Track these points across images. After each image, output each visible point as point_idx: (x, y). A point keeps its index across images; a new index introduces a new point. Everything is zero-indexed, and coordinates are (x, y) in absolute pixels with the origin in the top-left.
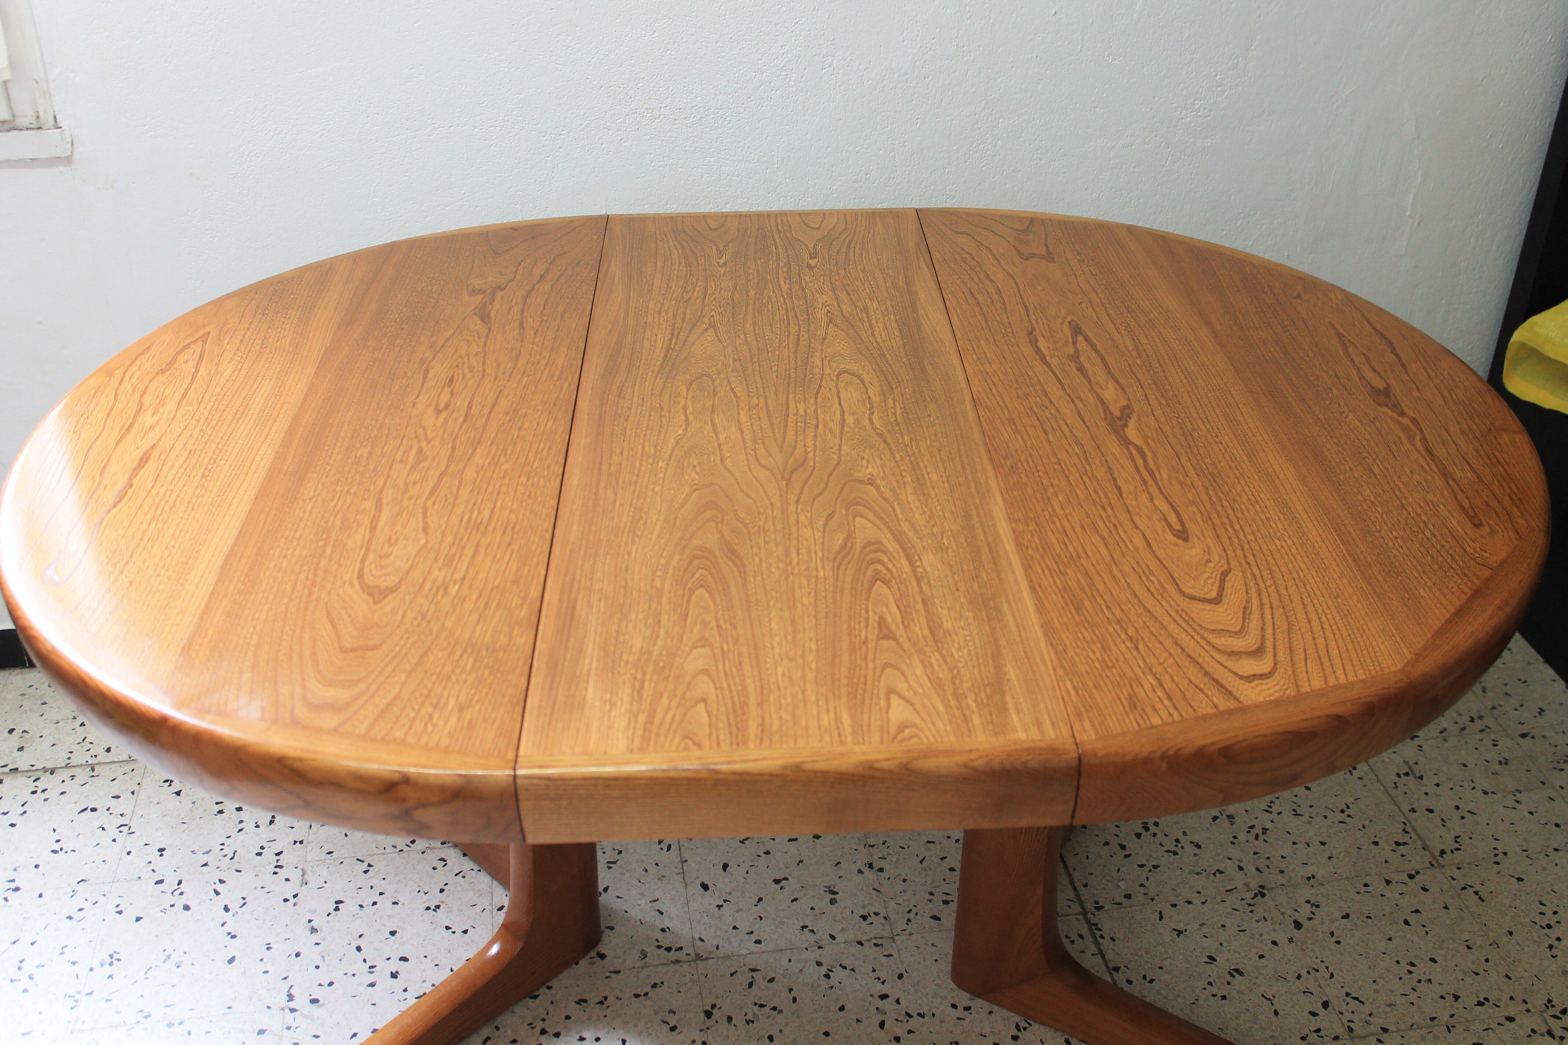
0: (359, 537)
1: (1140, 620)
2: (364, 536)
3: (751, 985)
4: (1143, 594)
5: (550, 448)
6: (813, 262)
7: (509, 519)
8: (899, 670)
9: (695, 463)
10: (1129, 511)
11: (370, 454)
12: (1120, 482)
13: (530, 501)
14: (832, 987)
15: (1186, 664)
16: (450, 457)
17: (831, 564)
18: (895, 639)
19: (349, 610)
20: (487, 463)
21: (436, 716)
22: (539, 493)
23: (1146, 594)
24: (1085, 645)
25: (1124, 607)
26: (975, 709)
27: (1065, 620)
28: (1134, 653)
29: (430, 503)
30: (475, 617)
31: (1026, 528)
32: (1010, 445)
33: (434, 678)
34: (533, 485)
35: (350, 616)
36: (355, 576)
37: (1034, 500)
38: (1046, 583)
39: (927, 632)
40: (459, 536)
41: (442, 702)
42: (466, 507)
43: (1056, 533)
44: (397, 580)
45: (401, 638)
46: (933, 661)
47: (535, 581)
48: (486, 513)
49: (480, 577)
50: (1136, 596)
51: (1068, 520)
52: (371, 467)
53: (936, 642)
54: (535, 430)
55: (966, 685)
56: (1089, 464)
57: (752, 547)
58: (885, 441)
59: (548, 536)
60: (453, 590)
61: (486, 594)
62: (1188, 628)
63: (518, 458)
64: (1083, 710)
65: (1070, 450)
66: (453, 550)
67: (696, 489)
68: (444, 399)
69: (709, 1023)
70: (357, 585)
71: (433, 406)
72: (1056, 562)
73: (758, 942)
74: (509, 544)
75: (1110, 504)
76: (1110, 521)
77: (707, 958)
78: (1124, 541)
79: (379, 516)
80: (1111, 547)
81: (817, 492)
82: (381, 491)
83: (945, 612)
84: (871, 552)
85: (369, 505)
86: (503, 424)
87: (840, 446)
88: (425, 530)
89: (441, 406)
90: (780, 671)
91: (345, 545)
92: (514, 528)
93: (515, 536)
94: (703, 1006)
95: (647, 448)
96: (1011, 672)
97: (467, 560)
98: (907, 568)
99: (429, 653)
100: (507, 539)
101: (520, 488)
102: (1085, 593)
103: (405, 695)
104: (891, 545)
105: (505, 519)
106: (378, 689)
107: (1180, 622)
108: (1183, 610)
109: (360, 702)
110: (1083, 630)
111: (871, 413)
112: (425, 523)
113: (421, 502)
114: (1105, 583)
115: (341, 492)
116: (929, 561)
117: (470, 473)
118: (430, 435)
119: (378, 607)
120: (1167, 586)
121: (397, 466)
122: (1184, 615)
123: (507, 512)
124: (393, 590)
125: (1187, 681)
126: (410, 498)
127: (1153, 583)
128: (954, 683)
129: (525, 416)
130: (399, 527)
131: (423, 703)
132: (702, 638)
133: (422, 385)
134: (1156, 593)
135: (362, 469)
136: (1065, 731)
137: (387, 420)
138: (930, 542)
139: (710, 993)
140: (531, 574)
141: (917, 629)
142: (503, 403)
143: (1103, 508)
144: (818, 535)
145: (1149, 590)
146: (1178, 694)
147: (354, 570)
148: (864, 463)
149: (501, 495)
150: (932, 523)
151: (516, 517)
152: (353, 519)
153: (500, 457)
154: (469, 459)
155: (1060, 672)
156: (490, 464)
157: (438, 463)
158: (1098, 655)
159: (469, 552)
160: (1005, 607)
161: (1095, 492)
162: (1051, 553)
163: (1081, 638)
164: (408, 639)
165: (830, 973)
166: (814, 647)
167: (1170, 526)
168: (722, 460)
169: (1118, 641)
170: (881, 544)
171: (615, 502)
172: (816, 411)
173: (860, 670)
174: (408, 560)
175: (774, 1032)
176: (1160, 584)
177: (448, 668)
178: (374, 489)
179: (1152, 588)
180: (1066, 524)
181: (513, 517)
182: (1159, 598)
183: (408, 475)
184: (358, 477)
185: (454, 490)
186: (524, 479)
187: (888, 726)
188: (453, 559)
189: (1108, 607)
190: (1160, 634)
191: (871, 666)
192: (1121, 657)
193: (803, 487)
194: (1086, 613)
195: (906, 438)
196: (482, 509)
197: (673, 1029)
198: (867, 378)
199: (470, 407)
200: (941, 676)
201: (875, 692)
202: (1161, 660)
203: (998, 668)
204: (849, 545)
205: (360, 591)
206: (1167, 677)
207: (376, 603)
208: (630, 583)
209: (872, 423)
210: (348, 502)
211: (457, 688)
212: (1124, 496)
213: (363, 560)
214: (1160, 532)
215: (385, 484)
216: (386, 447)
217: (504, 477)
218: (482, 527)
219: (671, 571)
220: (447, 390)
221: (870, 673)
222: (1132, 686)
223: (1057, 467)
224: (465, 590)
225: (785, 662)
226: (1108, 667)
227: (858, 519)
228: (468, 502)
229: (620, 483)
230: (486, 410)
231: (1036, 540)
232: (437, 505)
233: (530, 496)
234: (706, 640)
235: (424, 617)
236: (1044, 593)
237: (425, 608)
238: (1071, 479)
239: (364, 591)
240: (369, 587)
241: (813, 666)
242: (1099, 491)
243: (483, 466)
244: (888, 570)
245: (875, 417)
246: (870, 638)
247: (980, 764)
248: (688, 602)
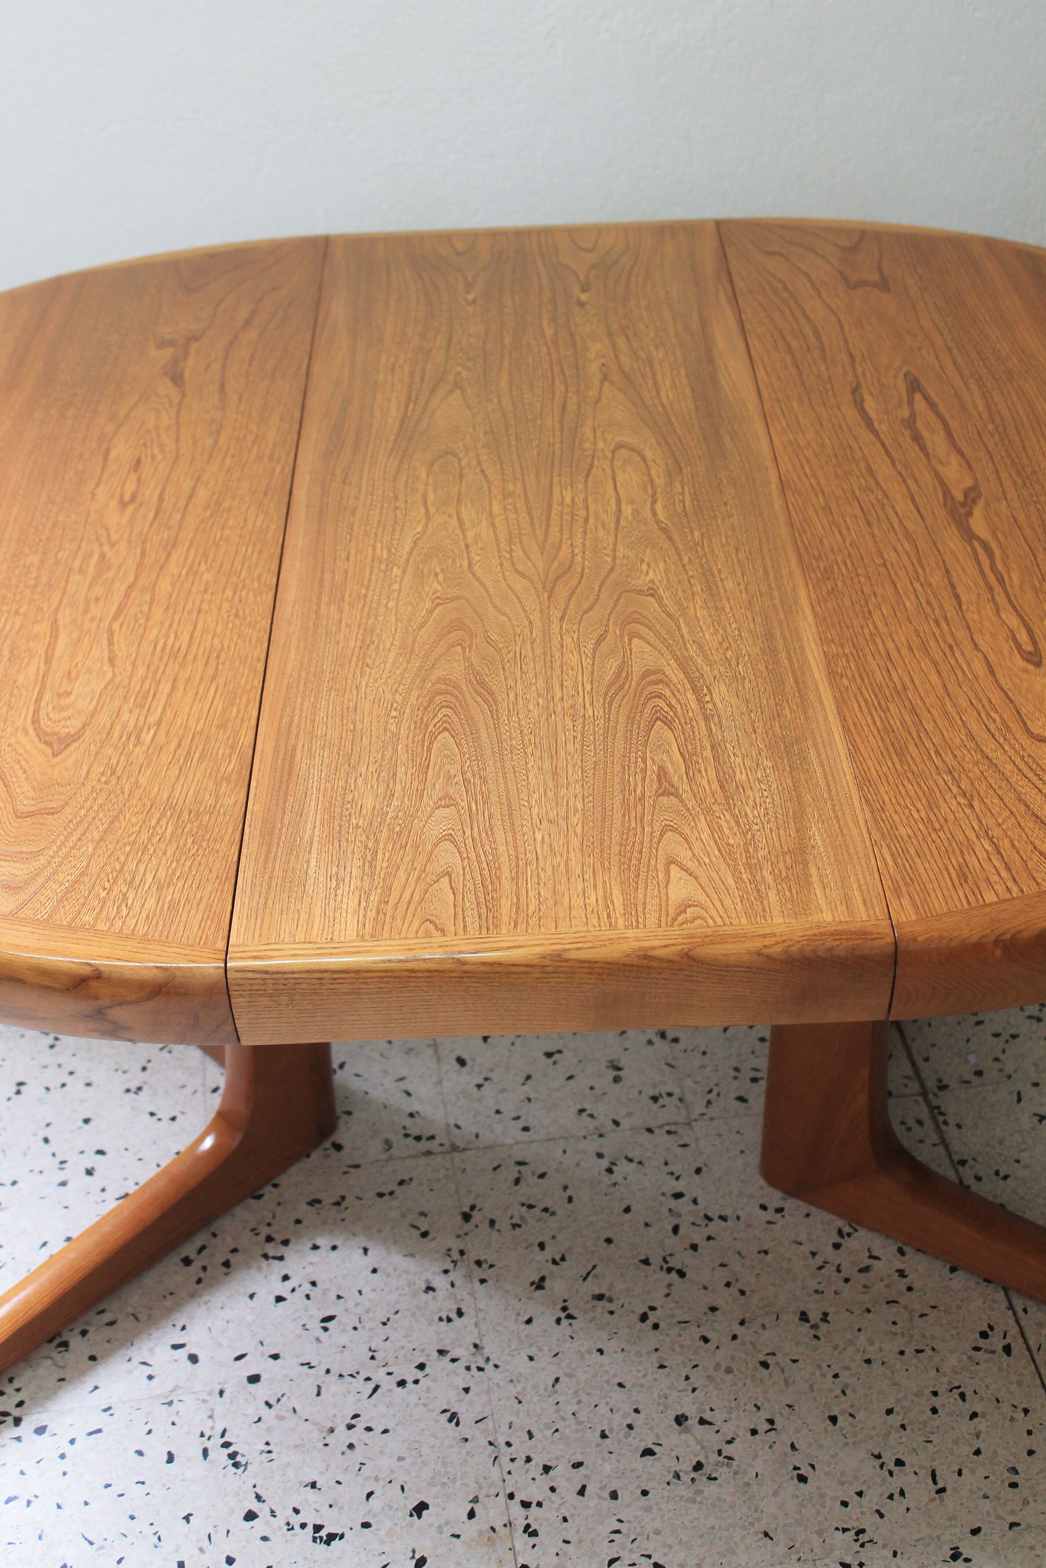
0: (32, 670)
1: (976, 769)
2: (38, 670)
3: (517, 1181)
4: (981, 734)
5: (260, 552)
6: (584, 297)
7: (212, 645)
8: (681, 834)
9: (438, 570)
10: (968, 627)
11: (42, 562)
12: (960, 590)
13: (238, 622)
14: (615, 1184)
15: (1031, 825)
16: (140, 566)
17: (601, 700)
18: (677, 796)
19: (23, 763)
20: (184, 572)
21: (131, 895)
22: (247, 611)
23: (985, 735)
24: (908, 801)
25: (957, 753)
26: (772, 884)
27: (885, 769)
28: (968, 811)
29: (116, 626)
30: (174, 772)
31: (840, 650)
32: (825, 541)
33: (128, 848)
34: (240, 601)
35: (25, 772)
36: (29, 720)
37: (852, 614)
38: (863, 723)
39: (715, 786)
40: (152, 668)
41: (138, 879)
42: (160, 631)
43: (877, 658)
44: (80, 725)
45: (87, 799)
46: (723, 822)
47: (245, 725)
48: (185, 638)
49: (179, 721)
50: (973, 738)
51: (893, 640)
52: (44, 579)
53: (726, 798)
54: (242, 528)
55: (761, 853)
56: (924, 569)
57: (506, 679)
58: (670, 539)
59: (260, 666)
60: (147, 738)
61: (187, 741)
62: (1034, 779)
63: (221, 566)
64: (901, 883)
65: (899, 548)
66: (146, 686)
67: (438, 604)
68: (130, 488)
69: (468, 1227)
70: (32, 732)
71: (116, 499)
72: (876, 695)
73: (527, 1128)
74: (214, 678)
75: (946, 618)
76: (945, 641)
77: (464, 1150)
78: (961, 667)
79: (56, 643)
80: (945, 675)
81: (585, 606)
82: (57, 610)
83: (739, 760)
84: (650, 684)
85: (43, 628)
86: (203, 521)
87: (615, 544)
88: (111, 660)
89: (127, 498)
90: (539, 837)
91: (15, 682)
92: (218, 657)
93: (220, 667)
94: (460, 1206)
95: (378, 551)
96: (817, 836)
97: (164, 698)
98: (694, 705)
99: (121, 818)
100: (211, 672)
101: (225, 605)
102: (910, 734)
103: (94, 870)
104: (675, 675)
105: (208, 645)
106: (61, 864)
107: (1026, 771)
108: (1030, 756)
109: (41, 880)
110: (905, 782)
111: (654, 502)
112: (111, 651)
113: (105, 624)
114: (935, 722)
115: (9, 612)
116: (721, 693)
117: (164, 586)
118: (115, 537)
119: (58, 759)
120: (1011, 724)
121: (75, 578)
122: (1030, 761)
123: (210, 636)
124: (75, 737)
125: (1030, 847)
126: (92, 619)
127: (994, 721)
128: (747, 851)
129: (229, 510)
130: (80, 657)
131: (115, 881)
132: (446, 796)
133: (103, 469)
134: (997, 735)
135: (32, 582)
136: (879, 911)
137: (61, 518)
138: (722, 670)
139: (469, 1192)
140: (240, 716)
141: (705, 782)
142: (202, 493)
143: (937, 623)
144: (587, 662)
145: (988, 730)
146: (1018, 861)
147: (27, 713)
148: (644, 567)
149: (202, 614)
150: (726, 645)
151: (221, 642)
152: (23, 648)
153: (199, 564)
154: (162, 568)
155: (876, 836)
156: (187, 573)
157: (125, 572)
158: (923, 814)
159: (165, 688)
160: (812, 753)
161: (929, 603)
162: (871, 683)
163: (903, 792)
164: (95, 799)
165: (614, 1167)
166: (580, 806)
167: (1019, 647)
168: (470, 564)
169: (948, 796)
170: (664, 673)
171: (340, 621)
172: (586, 500)
173: (635, 835)
174: (92, 700)
175: (546, 1238)
176: (1004, 722)
177: (144, 836)
178: (49, 607)
179: (992, 727)
180: (890, 645)
181: (217, 642)
182: (1001, 740)
183: (89, 589)
184: (28, 592)
185: (145, 608)
186: (229, 593)
187: (667, 905)
188: (145, 698)
189: (938, 753)
190: (1000, 787)
191: (648, 829)
192: (951, 817)
193: (569, 600)
194: (910, 760)
195: (697, 534)
196: (179, 633)
197: (425, 1235)
198: (649, 455)
199: (161, 499)
200: (731, 841)
201: (653, 862)
202: (1000, 820)
203: (801, 831)
204: (624, 675)
205: (36, 740)
206: (1007, 842)
207: (55, 755)
208: (359, 726)
209: (654, 514)
210: (17, 625)
211: (154, 861)
212: (964, 608)
213: (38, 700)
214: (1006, 654)
215: (61, 601)
216: (61, 553)
217: (205, 591)
218: (180, 657)
219: (408, 710)
220: (133, 477)
221: (647, 839)
222: (962, 852)
223: (882, 570)
224: (161, 738)
225: (545, 823)
226: (935, 830)
227: (635, 641)
228: (162, 623)
229: (347, 595)
230: (182, 503)
231: (853, 667)
232: (124, 628)
233: (237, 615)
234: (451, 798)
235: (113, 772)
236: (860, 736)
237: (114, 761)
238: (899, 586)
239: (40, 740)
240: (46, 734)
241: (579, 830)
242: (933, 601)
243: (180, 576)
244: (670, 706)
245: (659, 506)
246: (647, 793)
247: (777, 950)
248: (429, 749)
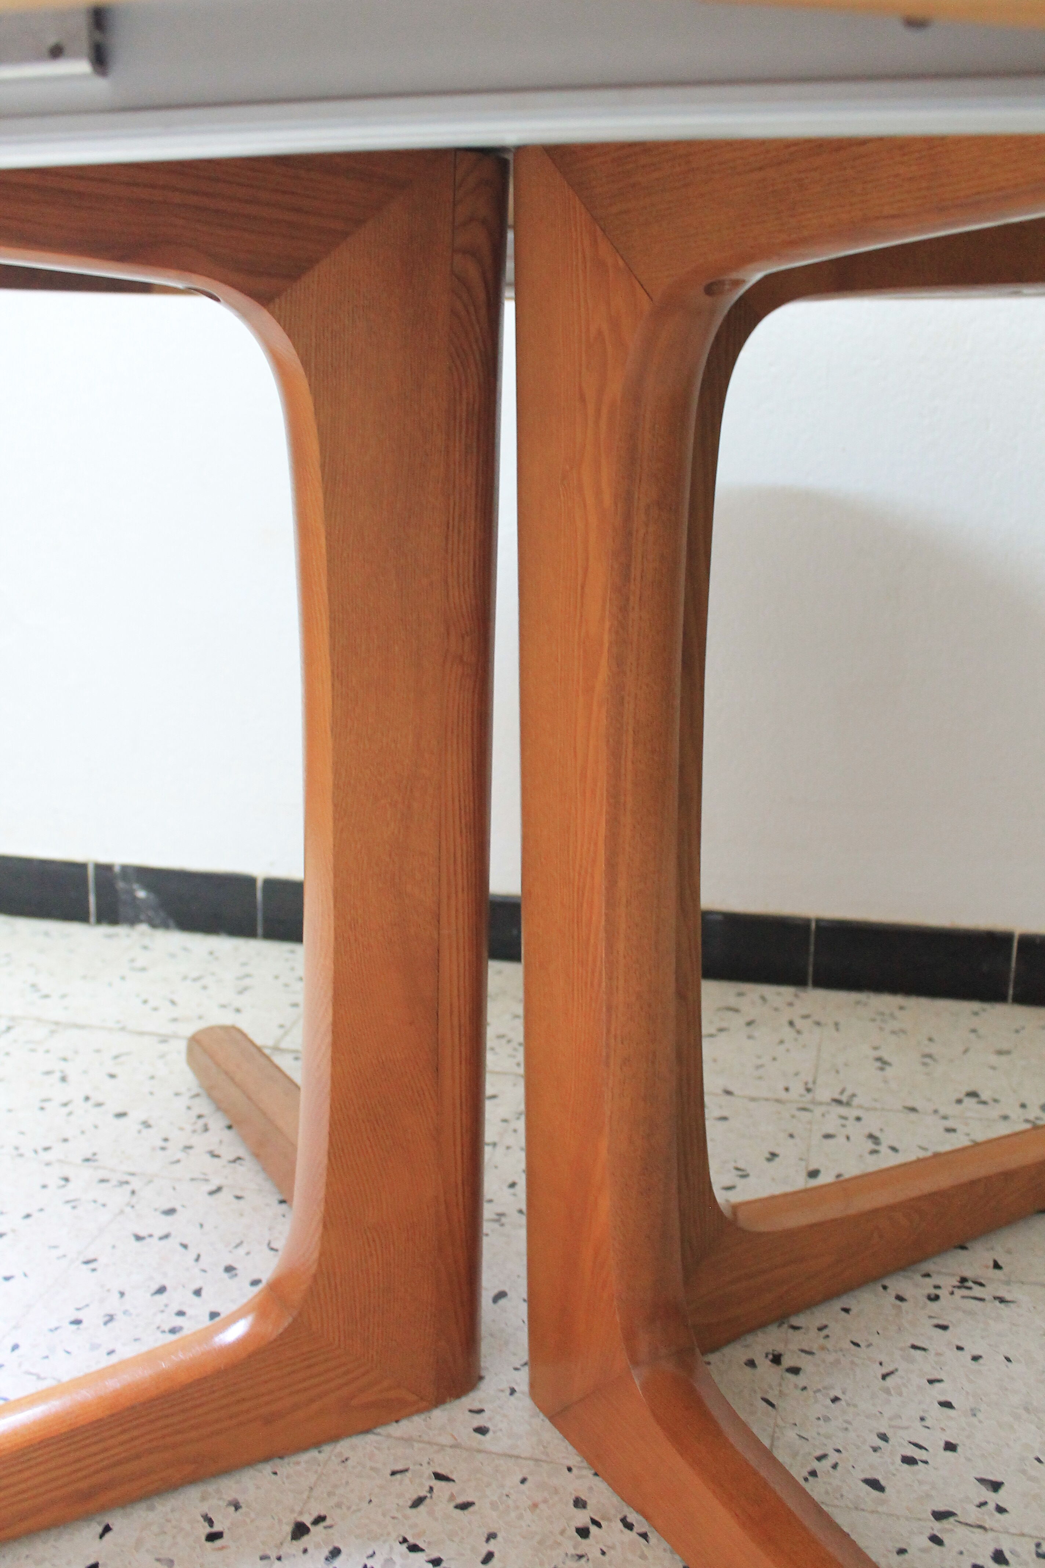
3: (418, 1502)
14: (580, 1557)
73: (482, 1431)
94: (301, 1513)
139: (330, 1494)
165: (593, 1529)
